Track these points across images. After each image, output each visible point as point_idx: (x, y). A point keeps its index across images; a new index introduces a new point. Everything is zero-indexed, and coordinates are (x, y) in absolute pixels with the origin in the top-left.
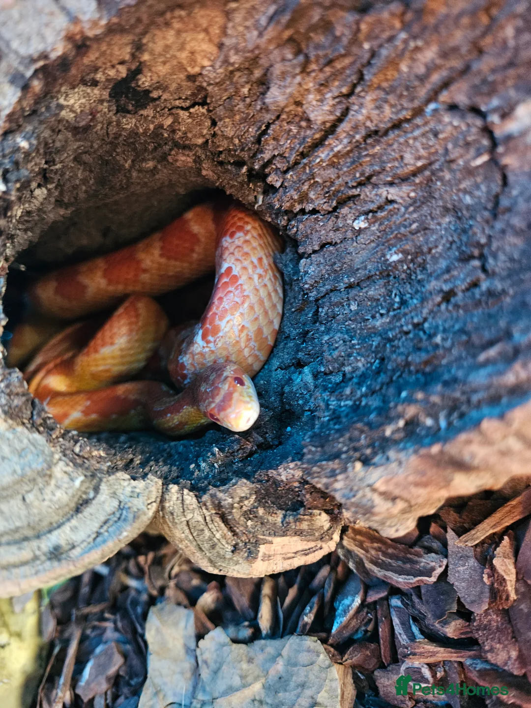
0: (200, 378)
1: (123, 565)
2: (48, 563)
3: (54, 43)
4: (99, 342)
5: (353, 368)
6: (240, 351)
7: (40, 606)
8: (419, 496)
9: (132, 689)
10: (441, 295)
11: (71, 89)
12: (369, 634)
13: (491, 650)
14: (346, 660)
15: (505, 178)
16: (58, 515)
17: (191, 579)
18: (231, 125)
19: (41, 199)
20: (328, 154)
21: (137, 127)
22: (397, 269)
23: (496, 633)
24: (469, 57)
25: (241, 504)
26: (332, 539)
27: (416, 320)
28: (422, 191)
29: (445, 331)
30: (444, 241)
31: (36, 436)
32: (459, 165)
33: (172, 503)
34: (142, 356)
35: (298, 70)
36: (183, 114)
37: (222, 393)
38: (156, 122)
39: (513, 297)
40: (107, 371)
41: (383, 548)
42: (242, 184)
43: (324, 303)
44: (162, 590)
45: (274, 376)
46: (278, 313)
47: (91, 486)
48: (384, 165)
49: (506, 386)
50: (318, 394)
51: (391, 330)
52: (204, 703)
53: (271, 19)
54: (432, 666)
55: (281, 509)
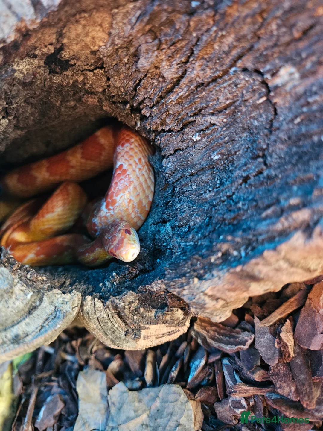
0: (105, 231)
1: (63, 347)
2: (12, 345)
3: (9, 33)
4: (45, 211)
5: (194, 223)
6: (129, 215)
7: (12, 374)
8: (231, 297)
9: (69, 422)
10: (242, 179)
11: (20, 60)
12: (210, 381)
13: (280, 387)
14: (197, 398)
15: (275, 110)
16: (18, 316)
17: (104, 354)
18: (118, 80)
19: (4, 125)
20: (176, 97)
21: (63, 82)
22: (218, 164)
23: (283, 377)
24: (253, 41)
25: (130, 306)
26: (185, 325)
27: (228, 194)
28: (230, 118)
29: (244, 200)
30: (243, 147)
31: (3, 269)
32: (250, 103)
33: (88, 307)
34: (72, 219)
35: (155, 48)
36: (90, 74)
37: (117, 239)
38: (74, 79)
39: (281, 179)
40: (50, 228)
41: (218, 330)
42: (127, 114)
43: (177, 184)
44: (87, 361)
45: (149, 229)
46: (151, 191)
47: (38, 298)
48: (208, 103)
49: (277, 231)
50: (174, 239)
51: (215, 200)
52: (113, 428)
53: (138, 19)
54: (247, 399)
55: (154, 308)
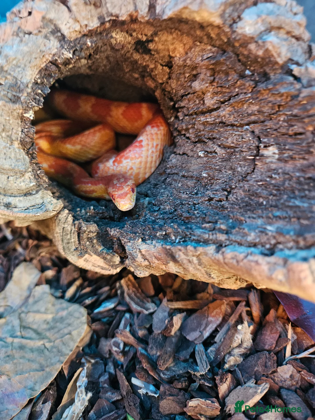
1: (20, 240)
2: (3, 207)
3: (124, 14)
5: (164, 208)
8: (154, 263)
10: (209, 198)
11: (120, 31)
12: (109, 321)
13: (151, 348)
14: (92, 326)
15: (254, 169)
16: (17, 192)
17: (48, 262)
18: (175, 84)
19: (82, 64)
20: (204, 120)
21: (139, 60)
22: (203, 180)
23: (157, 343)
24: (266, 118)
25: (89, 233)
26: (116, 269)
27: (195, 202)
28: (227, 156)
29: (201, 211)
30: (223, 179)
31: (27, 157)
32: (243, 154)
33: (62, 216)
35: (209, 82)
36: (160, 67)
37: (123, 191)
38: (147, 63)
39: (228, 212)
43: (170, 176)
44: (31, 260)
47: (36, 189)
48: (221, 137)
50: (145, 210)
51: (185, 201)
52: (23, 312)
53: (208, 58)
54: (125, 345)
55: (104, 246)
